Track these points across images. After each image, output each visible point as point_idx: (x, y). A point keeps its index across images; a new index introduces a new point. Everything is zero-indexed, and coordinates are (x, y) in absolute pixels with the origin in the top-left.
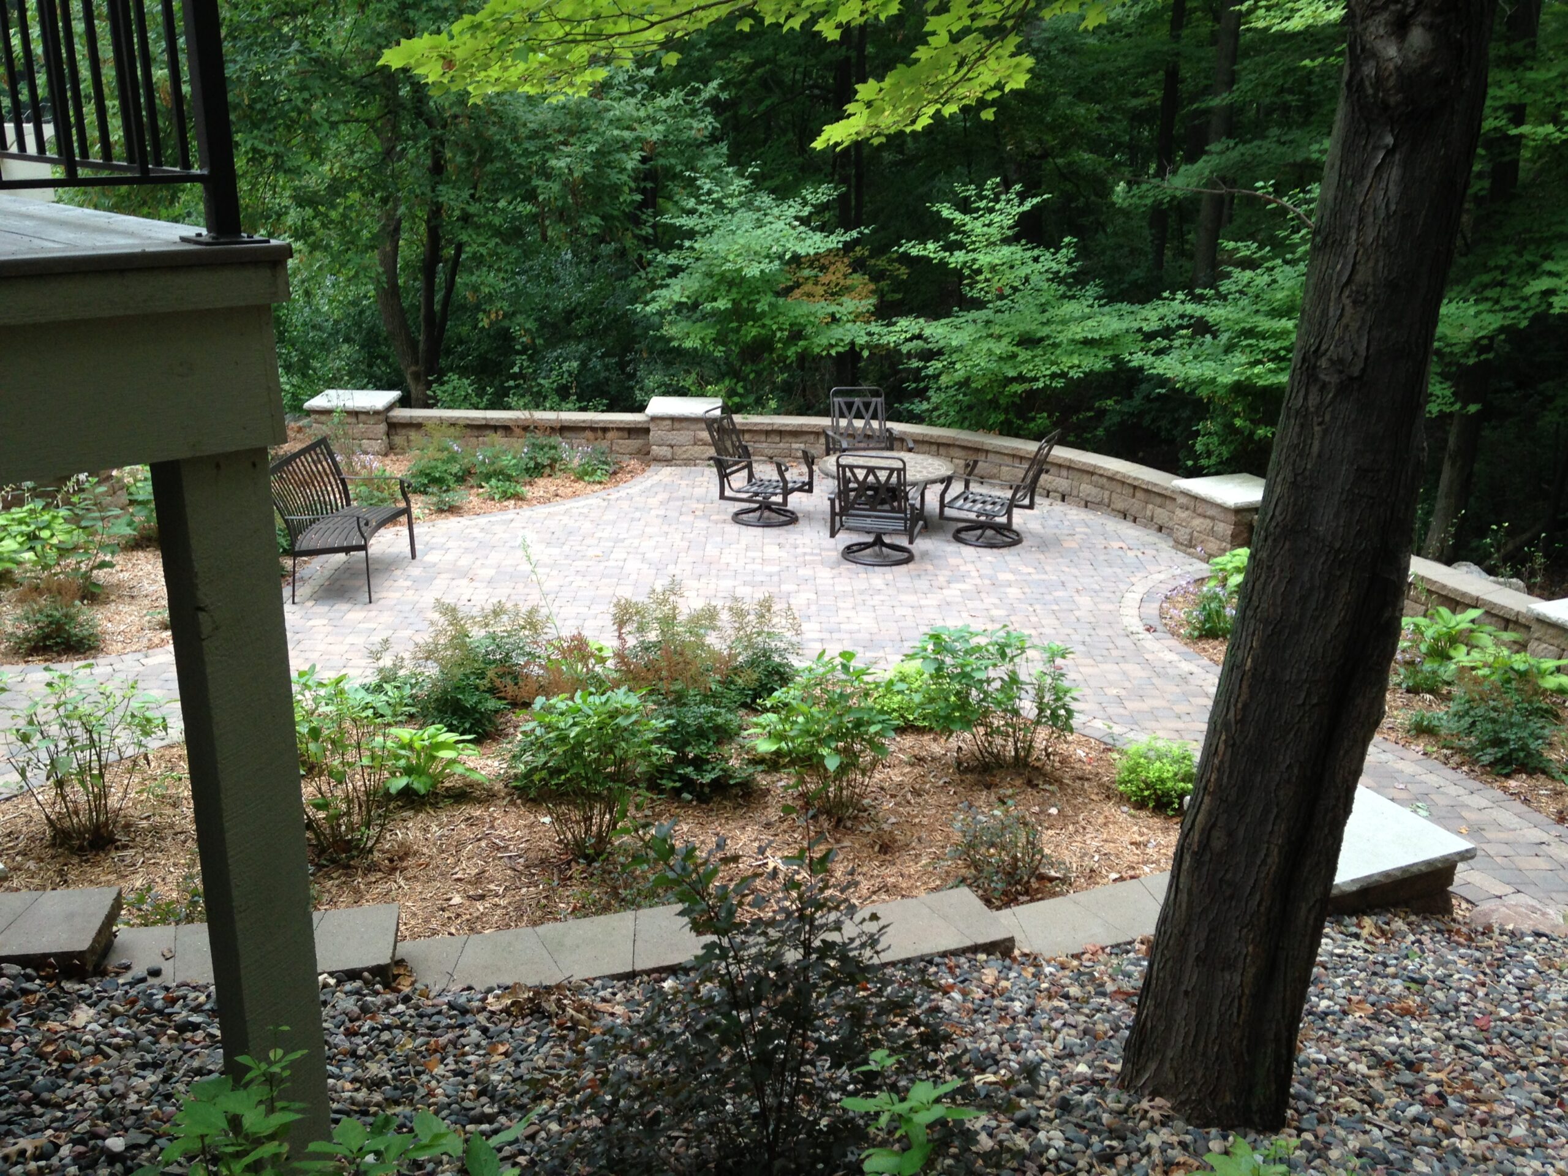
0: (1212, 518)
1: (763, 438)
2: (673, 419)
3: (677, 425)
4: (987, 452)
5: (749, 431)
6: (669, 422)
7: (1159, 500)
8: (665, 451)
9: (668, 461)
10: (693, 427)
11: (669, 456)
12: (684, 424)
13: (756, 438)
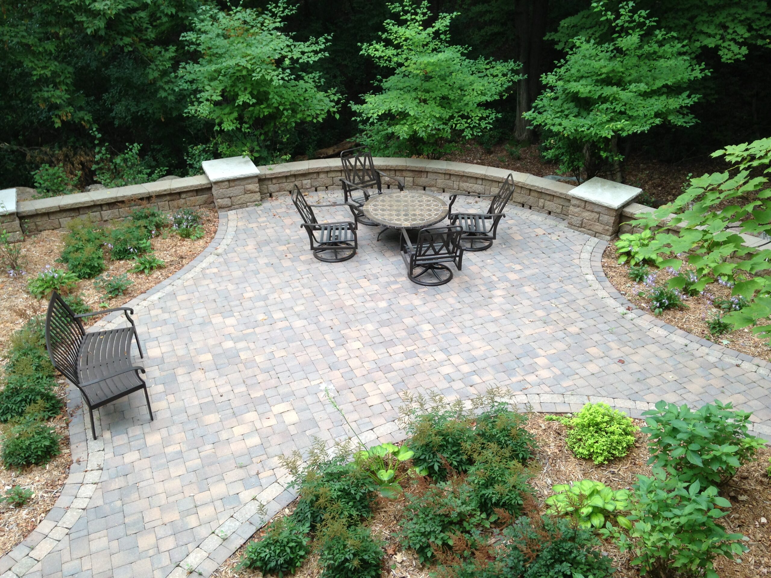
0: (599, 213)
1: (284, 181)
2: (229, 181)
3: (232, 184)
4: (427, 172)
5: (275, 178)
6: (227, 183)
7: (548, 198)
8: (227, 202)
9: (229, 207)
10: (242, 183)
11: (230, 204)
12: (236, 183)
13: (280, 181)
